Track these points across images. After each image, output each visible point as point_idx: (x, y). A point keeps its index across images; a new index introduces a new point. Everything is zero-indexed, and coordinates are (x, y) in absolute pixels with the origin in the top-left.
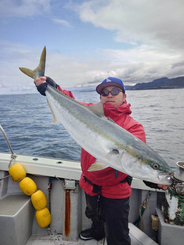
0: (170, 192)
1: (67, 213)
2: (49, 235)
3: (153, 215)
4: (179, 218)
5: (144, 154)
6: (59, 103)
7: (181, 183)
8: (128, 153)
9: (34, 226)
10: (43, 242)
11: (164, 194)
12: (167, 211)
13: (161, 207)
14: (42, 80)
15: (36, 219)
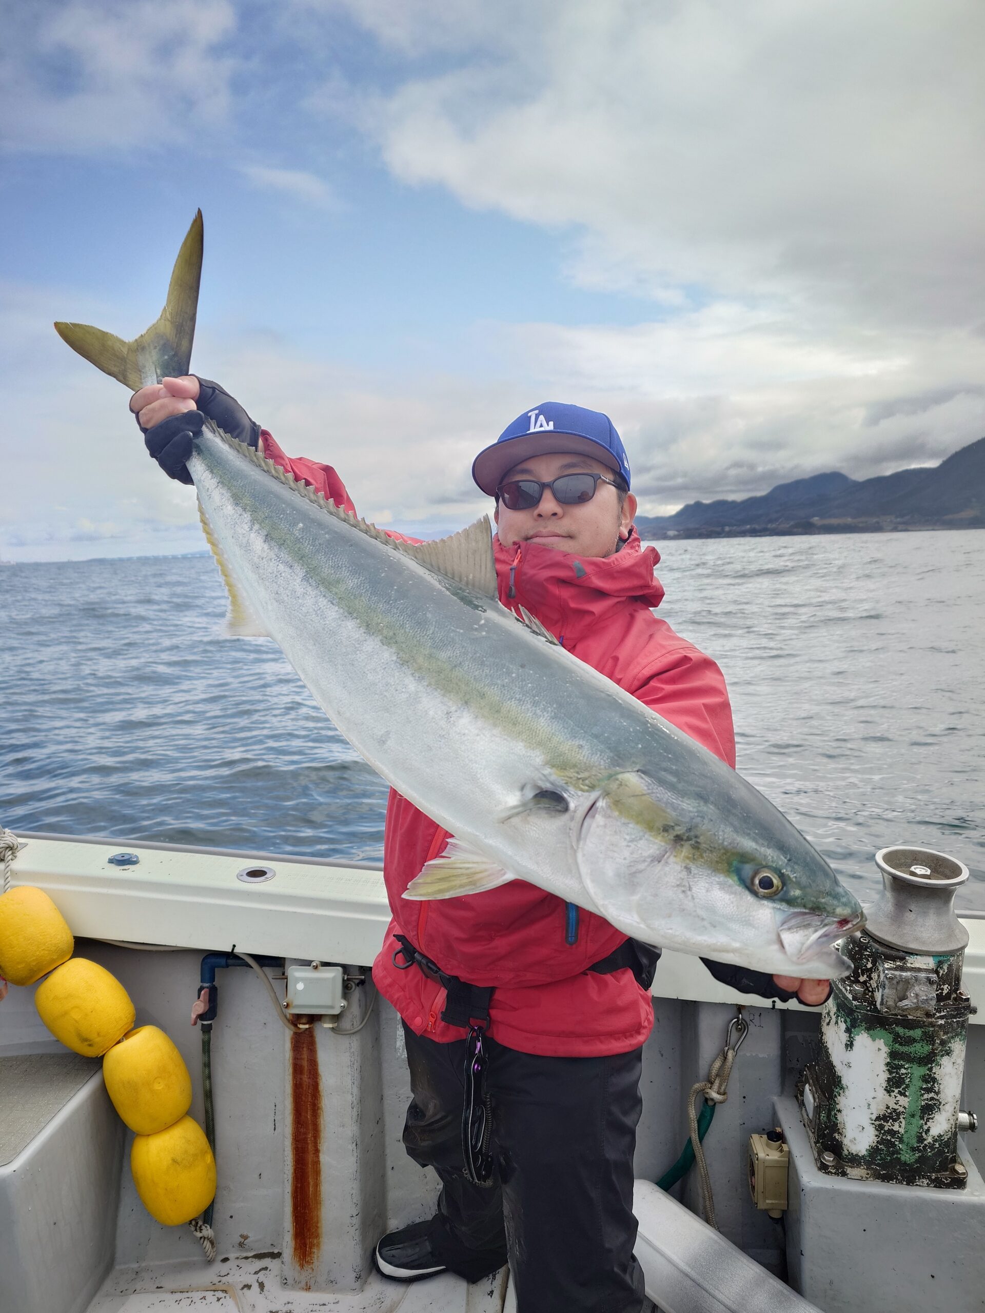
0: (844, 1008)
1: (305, 1140)
2: (210, 1262)
3: (760, 1132)
4: (894, 1145)
5: (703, 817)
6: (256, 527)
7: (902, 959)
8: (621, 812)
9: (127, 1220)
10: (178, 1301)
11: (814, 1022)
12: (830, 1111)
13: (802, 1093)
14: (177, 393)
15: (135, 1183)
